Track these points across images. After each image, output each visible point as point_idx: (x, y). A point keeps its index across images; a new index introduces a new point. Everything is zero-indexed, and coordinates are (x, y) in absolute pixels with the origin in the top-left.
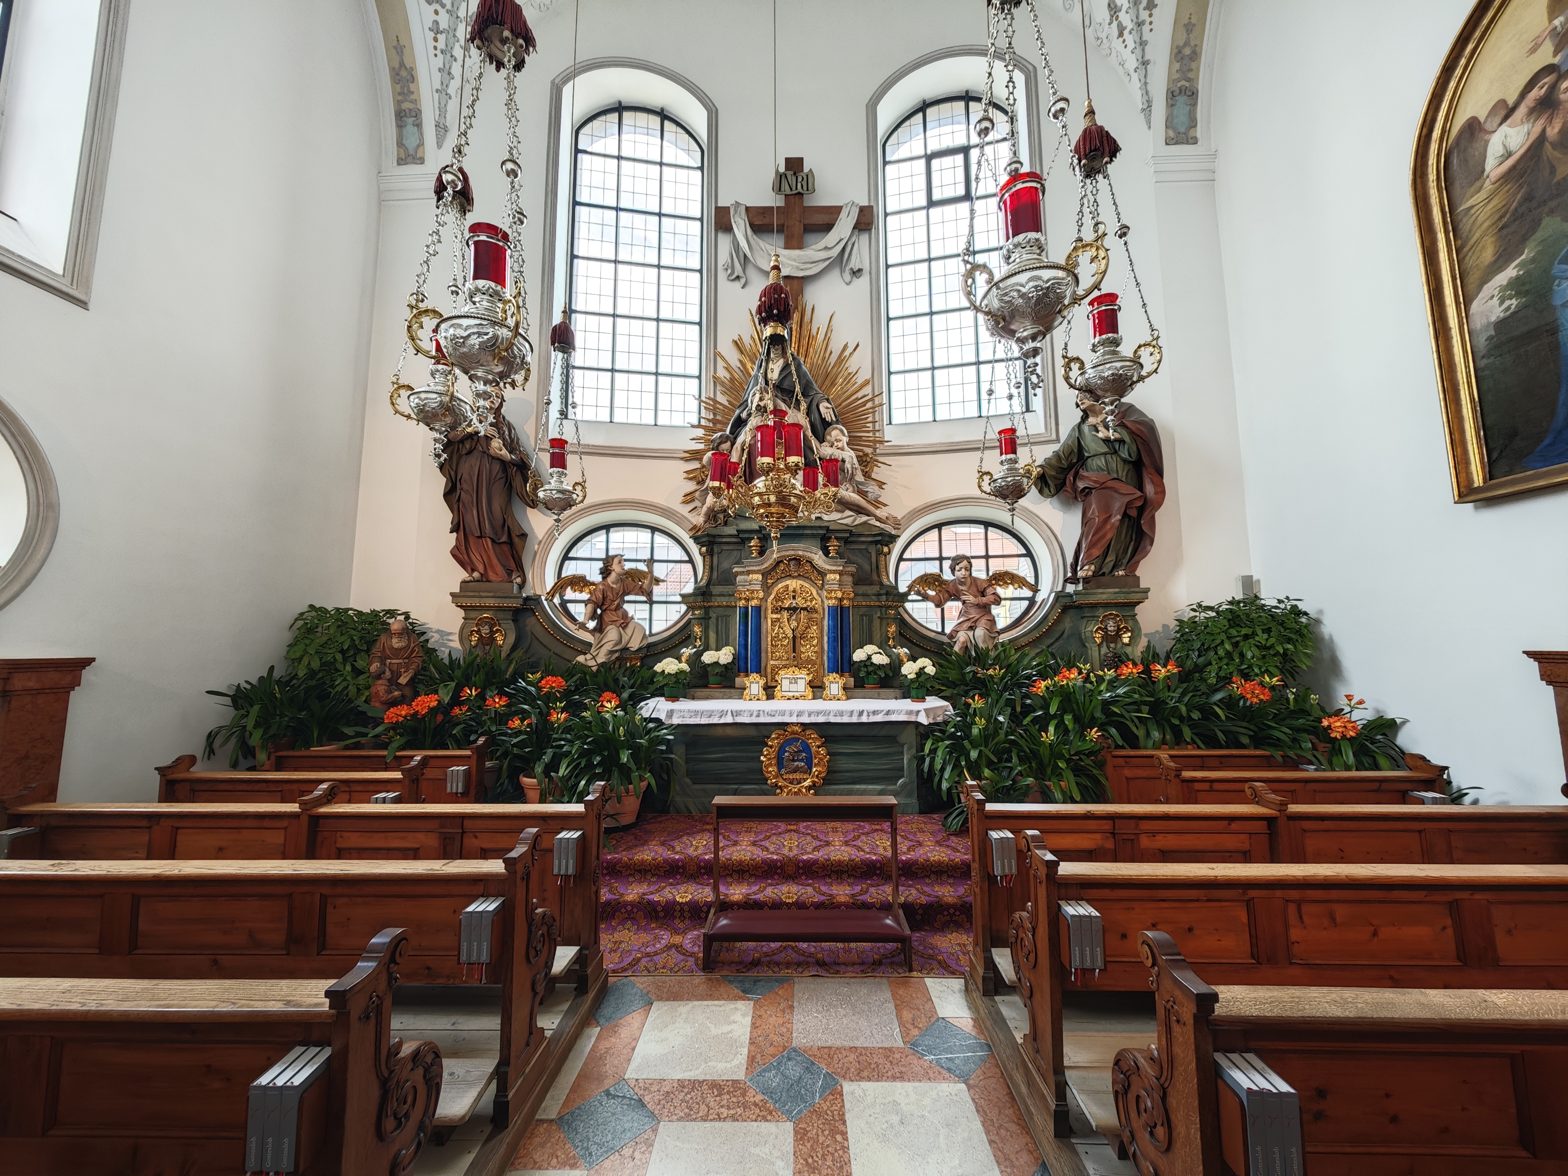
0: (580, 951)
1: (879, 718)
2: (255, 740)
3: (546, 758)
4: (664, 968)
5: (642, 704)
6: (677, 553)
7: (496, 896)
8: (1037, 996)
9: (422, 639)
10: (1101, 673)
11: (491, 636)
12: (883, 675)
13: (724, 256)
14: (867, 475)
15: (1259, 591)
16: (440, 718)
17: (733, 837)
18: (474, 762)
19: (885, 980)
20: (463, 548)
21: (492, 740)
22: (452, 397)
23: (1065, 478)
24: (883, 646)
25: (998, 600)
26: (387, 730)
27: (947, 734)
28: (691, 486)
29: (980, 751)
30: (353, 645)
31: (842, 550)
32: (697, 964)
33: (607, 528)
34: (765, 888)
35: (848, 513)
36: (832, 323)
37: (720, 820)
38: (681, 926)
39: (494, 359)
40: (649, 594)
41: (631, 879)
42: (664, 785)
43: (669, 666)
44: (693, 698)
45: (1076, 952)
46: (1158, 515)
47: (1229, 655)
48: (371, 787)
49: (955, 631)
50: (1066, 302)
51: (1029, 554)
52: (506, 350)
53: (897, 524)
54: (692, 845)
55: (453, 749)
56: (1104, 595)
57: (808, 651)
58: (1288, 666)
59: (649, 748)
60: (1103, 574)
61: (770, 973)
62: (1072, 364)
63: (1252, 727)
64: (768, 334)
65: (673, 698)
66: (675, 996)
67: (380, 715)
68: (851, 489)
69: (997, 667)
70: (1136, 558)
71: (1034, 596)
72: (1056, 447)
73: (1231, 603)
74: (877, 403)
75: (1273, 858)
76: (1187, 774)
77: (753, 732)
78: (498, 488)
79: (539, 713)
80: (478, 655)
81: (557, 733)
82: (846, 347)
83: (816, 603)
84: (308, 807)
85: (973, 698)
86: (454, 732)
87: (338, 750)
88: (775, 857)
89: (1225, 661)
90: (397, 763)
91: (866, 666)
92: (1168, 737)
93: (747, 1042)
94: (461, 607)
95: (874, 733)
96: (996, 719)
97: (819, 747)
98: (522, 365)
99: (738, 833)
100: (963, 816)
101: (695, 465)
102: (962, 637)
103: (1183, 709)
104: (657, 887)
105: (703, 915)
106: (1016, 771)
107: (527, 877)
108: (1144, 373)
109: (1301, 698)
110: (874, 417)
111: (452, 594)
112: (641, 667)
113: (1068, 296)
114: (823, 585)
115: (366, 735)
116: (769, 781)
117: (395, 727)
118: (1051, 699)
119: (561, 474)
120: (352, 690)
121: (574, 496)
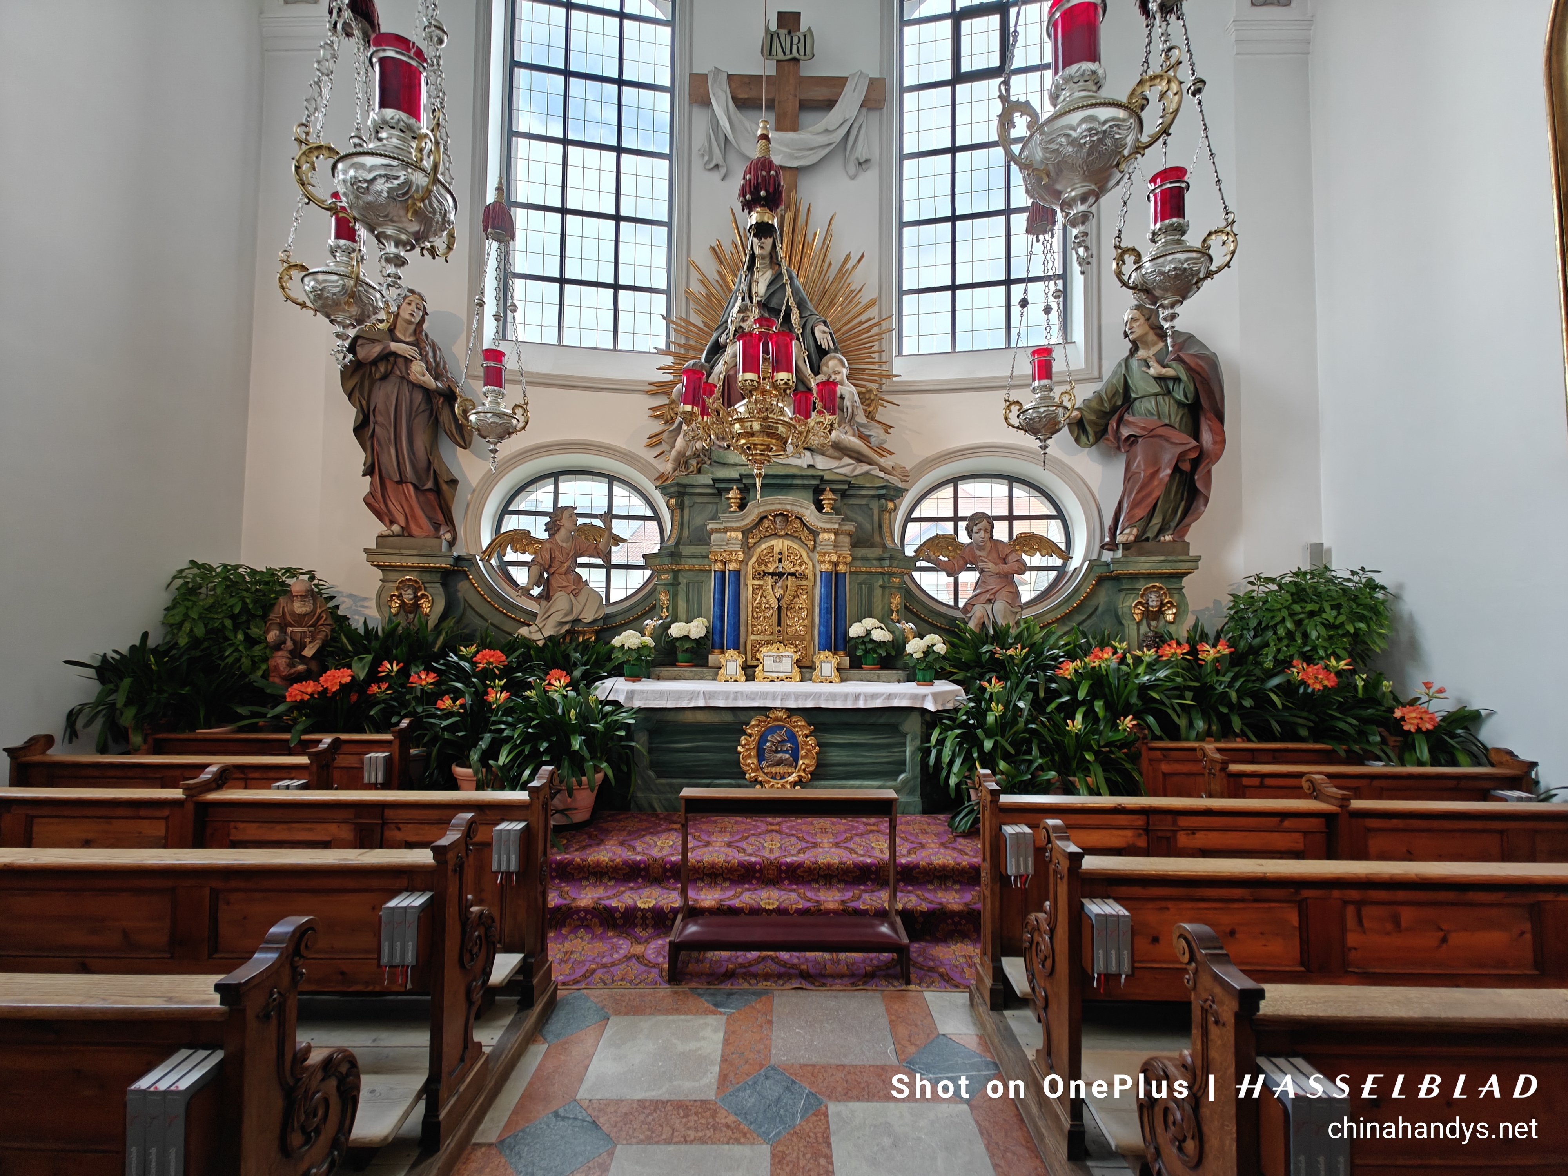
0: (524, 960)
1: (878, 703)
2: (128, 718)
3: (483, 745)
4: (622, 980)
5: (597, 683)
6: (641, 508)
7: (423, 890)
8: (1053, 1007)
9: (331, 604)
10: (1139, 653)
11: (416, 602)
12: (884, 654)
13: (699, 139)
14: (870, 416)
15: (1330, 561)
16: (354, 697)
17: (704, 837)
18: (396, 747)
19: (878, 994)
20: (379, 495)
21: (417, 723)
22: (358, 280)
23: (1107, 425)
24: (885, 620)
25: (1023, 568)
26: (290, 710)
27: (958, 722)
28: (657, 426)
29: (996, 742)
30: (245, 609)
31: (839, 504)
32: (661, 976)
33: (556, 475)
34: (741, 893)
35: (847, 460)
36: (833, 227)
37: (690, 815)
38: (643, 934)
39: (408, 211)
40: (607, 556)
41: (584, 883)
42: (624, 778)
43: (629, 639)
44: (658, 678)
45: (1100, 954)
46: (1215, 469)
47: (1290, 635)
48: (272, 774)
49: (970, 604)
50: (1126, 153)
51: (1060, 515)
52: (423, 200)
53: (905, 476)
54: (656, 845)
55: (371, 732)
56: (1146, 564)
57: (795, 624)
58: (1359, 648)
59: (604, 734)
60: (1147, 539)
61: (746, 986)
62: (1126, 257)
63: (1313, 717)
64: (754, 222)
65: (635, 677)
66: (636, 1010)
67: (281, 692)
68: (850, 432)
69: (1019, 646)
70: (1186, 521)
71: (1065, 565)
72: (1097, 386)
73: (1296, 574)
74: (884, 328)
75: (1331, 855)
76: (1234, 768)
77: (728, 718)
78: (421, 422)
79: (475, 692)
80: (399, 624)
81: (496, 715)
82: (848, 258)
83: (807, 568)
84: (193, 792)
85: (989, 681)
86: (372, 713)
87: (233, 732)
88: (753, 859)
89: (1285, 642)
90: (302, 748)
91: (864, 643)
92: (1214, 728)
93: (719, 1059)
94: (378, 566)
95: (872, 720)
96: (1015, 705)
97: (807, 736)
98: (443, 223)
99: (711, 834)
100: (972, 816)
101: (663, 400)
102: (978, 611)
103: (1234, 696)
104: (614, 892)
105: (669, 923)
106: (1036, 765)
107: (460, 868)
108: (1213, 268)
109: (1372, 685)
110: (880, 345)
111: (366, 551)
112: (596, 641)
113: (1129, 144)
114: (815, 546)
115: (264, 715)
116: (747, 776)
117: (299, 706)
118: (1080, 683)
119: (497, 395)
120: (246, 662)
121: (514, 422)
